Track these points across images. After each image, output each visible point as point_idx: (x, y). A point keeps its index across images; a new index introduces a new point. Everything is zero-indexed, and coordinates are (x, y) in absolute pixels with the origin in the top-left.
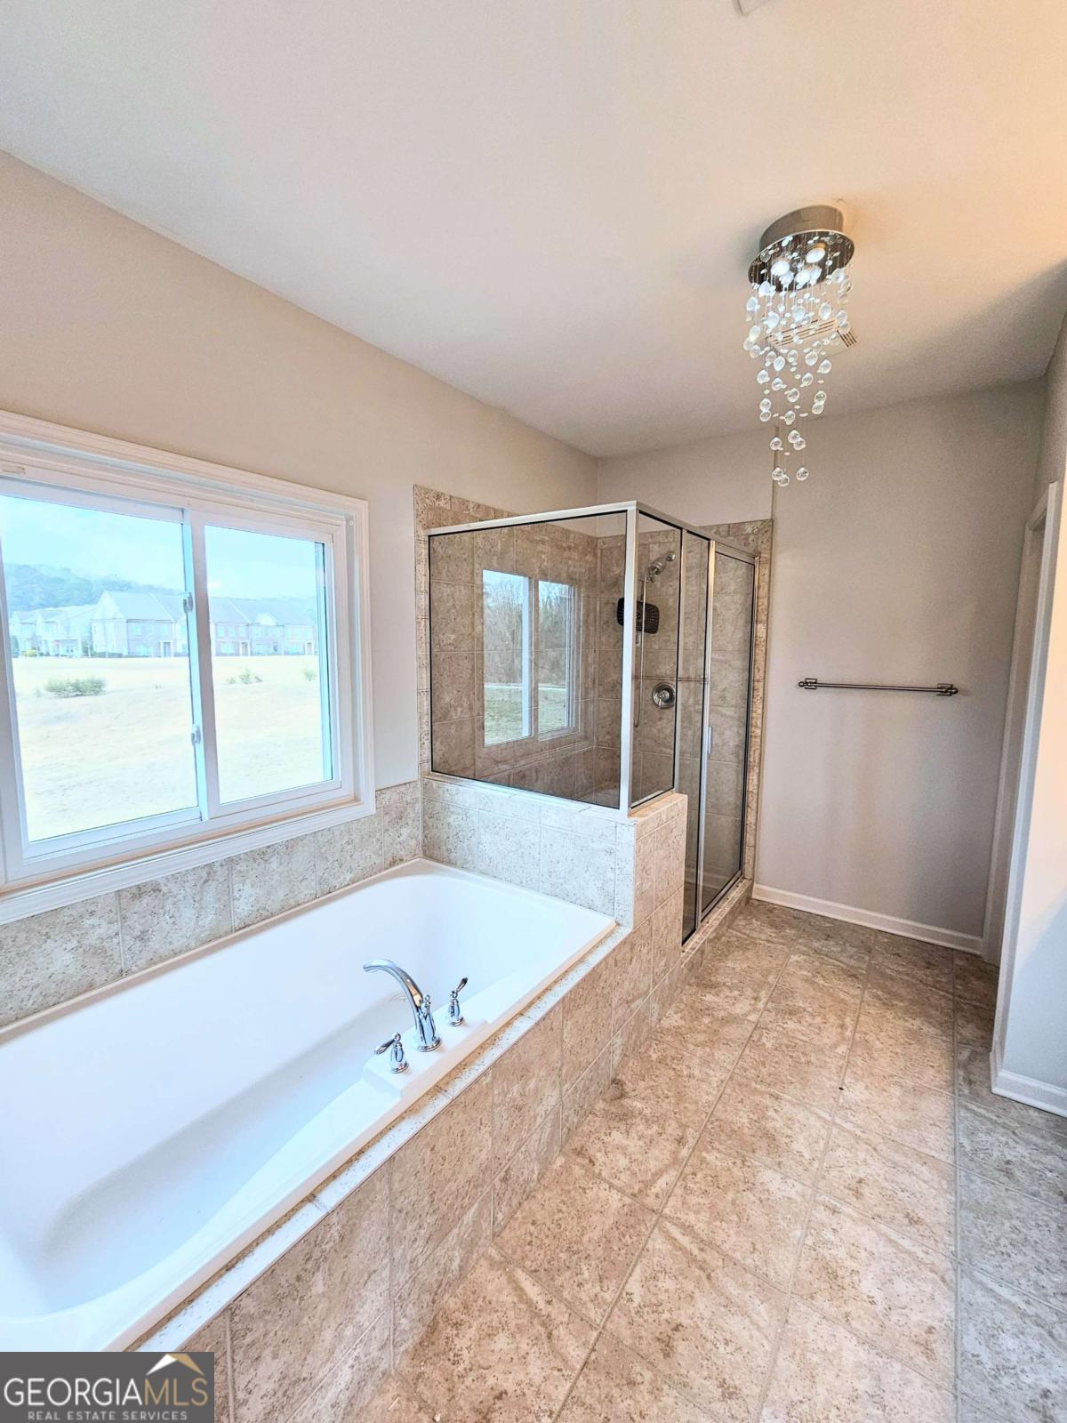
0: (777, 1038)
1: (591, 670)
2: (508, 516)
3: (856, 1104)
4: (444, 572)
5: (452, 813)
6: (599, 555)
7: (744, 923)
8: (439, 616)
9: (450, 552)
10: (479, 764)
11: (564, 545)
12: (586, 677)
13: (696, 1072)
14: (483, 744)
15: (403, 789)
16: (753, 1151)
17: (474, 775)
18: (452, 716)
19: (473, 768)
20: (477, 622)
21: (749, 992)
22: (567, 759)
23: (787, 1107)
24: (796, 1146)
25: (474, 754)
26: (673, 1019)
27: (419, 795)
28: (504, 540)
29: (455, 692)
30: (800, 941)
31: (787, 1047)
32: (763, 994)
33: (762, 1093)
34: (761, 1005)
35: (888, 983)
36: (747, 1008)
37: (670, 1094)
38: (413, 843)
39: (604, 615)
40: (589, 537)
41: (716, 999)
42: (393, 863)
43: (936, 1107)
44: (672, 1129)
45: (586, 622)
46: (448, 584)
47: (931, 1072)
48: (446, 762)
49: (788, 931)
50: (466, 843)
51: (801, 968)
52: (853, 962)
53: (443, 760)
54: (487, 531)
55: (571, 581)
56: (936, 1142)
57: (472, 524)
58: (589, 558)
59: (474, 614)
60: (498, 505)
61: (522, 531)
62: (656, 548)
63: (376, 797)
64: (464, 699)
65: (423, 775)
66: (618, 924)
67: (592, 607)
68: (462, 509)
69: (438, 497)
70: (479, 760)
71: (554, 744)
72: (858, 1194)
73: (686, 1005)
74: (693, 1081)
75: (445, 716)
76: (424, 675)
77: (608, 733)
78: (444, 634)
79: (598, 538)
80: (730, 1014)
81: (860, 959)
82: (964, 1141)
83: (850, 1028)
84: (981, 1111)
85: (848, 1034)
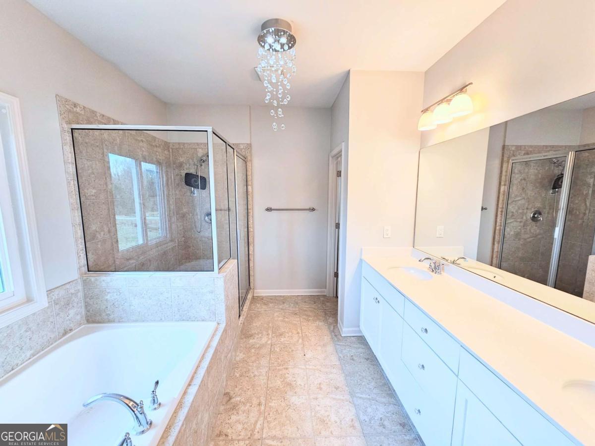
0: (279, 347)
1: (172, 207)
2: (122, 124)
3: (311, 358)
4: (84, 152)
5: (109, 293)
6: (171, 151)
7: (254, 307)
8: (84, 179)
9: (87, 141)
10: (117, 262)
11: (154, 144)
12: (170, 211)
13: (256, 373)
14: (118, 250)
15: (68, 286)
16: (286, 393)
17: (115, 269)
18: (97, 237)
19: (114, 265)
20: (109, 183)
21: (265, 333)
22: (165, 252)
23: (291, 370)
24: (298, 383)
25: (114, 257)
26: (241, 356)
27: (80, 287)
28: (120, 137)
29: (99, 223)
30: (276, 307)
31: (284, 348)
32: (270, 332)
33: (281, 370)
34: (270, 336)
35: (306, 313)
36: (266, 339)
37: (249, 387)
38: (78, 317)
39: (177, 180)
40: (166, 142)
41: (254, 341)
42: (65, 333)
43: (330, 348)
44: (255, 401)
45: (167, 184)
46: (87, 160)
47: (326, 337)
48: (97, 264)
49: (270, 305)
50: (121, 308)
51: (279, 317)
52: (294, 309)
53: (95, 263)
54: (109, 131)
55: (159, 163)
56: (334, 360)
57: (100, 125)
58: (166, 152)
59: (106, 178)
60: (116, 118)
61: (131, 134)
62: (200, 150)
63: (47, 295)
64: (105, 227)
65: (81, 275)
66: (218, 324)
67: (169, 177)
68: (92, 116)
69: (75, 105)
70: (117, 260)
71: (158, 245)
72: (320, 389)
73: (243, 348)
74: (256, 378)
75: (94, 237)
76: (76, 214)
77: (184, 237)
78: (88, 189)
79: (170, 143)
80: (261, 344)
81: (296, 307)
82: (340, 355)
83: (300, 333)
84: (341, 344)
85: (300, 335)
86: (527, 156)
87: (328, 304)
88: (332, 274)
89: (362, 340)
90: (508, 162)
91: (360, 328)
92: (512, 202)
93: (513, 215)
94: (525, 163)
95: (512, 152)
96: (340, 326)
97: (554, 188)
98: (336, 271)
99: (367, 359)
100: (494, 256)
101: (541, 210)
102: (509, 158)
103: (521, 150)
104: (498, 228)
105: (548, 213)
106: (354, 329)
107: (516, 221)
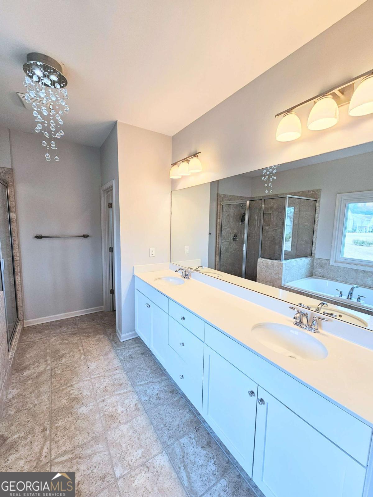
0: (61, 368)
3: (94, 369)
7: (25, 338)
13: (36, 402)
16: (73, 408)
21: (42, 360)
23: (76, 386)
24: (84, 394)
26: (14, 392)
30: (52, 333)
31: (66, 368)
32: (48, 358)
33: (65, 389)
35: (85, 330)
36: (44, 366)
37: (29, 419)
41: (29, 372)
43: (112, 355)
44: (38, 430)
47: (107, 347)
49: (46, 332)
51: (57, 341)
52: (73, 330)
56: (116, 362)
72: (106, 391)
73: (16, 383)
74: (37, 407)
80: (39, 373)
81: (74, 328)
82: (121, 357)
83: (82, 349)
84: (121, 348)
85: (82, 351)
86: (229, 202)
87: (106, 318)
88: (108, 292)
89: (138, 340)
90: (220, 204)
91: (136, 331)
92: (223, 230)
93: (224, 238)
94: (228, 205)
95: (222, 198)
96: (119, 334)
97: (242, 221)
98: (111, 289)
99: (143, 354)
100: (217, 264)
101: (237, 234)
102: (220, 202)
103: (226, 197)
104: (217, 246)
105: (240, 236)
106: (131, 333)
107: (226, 241)
